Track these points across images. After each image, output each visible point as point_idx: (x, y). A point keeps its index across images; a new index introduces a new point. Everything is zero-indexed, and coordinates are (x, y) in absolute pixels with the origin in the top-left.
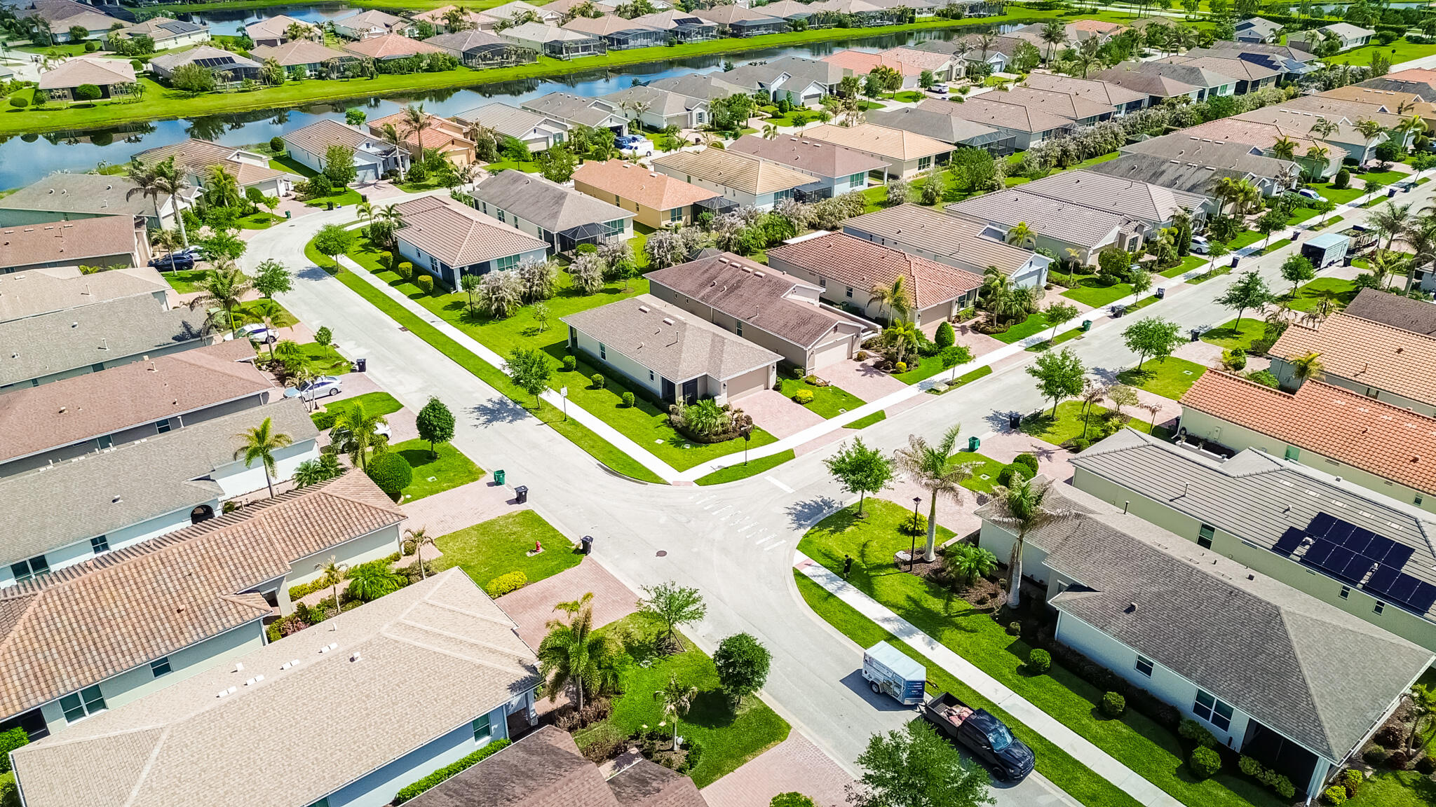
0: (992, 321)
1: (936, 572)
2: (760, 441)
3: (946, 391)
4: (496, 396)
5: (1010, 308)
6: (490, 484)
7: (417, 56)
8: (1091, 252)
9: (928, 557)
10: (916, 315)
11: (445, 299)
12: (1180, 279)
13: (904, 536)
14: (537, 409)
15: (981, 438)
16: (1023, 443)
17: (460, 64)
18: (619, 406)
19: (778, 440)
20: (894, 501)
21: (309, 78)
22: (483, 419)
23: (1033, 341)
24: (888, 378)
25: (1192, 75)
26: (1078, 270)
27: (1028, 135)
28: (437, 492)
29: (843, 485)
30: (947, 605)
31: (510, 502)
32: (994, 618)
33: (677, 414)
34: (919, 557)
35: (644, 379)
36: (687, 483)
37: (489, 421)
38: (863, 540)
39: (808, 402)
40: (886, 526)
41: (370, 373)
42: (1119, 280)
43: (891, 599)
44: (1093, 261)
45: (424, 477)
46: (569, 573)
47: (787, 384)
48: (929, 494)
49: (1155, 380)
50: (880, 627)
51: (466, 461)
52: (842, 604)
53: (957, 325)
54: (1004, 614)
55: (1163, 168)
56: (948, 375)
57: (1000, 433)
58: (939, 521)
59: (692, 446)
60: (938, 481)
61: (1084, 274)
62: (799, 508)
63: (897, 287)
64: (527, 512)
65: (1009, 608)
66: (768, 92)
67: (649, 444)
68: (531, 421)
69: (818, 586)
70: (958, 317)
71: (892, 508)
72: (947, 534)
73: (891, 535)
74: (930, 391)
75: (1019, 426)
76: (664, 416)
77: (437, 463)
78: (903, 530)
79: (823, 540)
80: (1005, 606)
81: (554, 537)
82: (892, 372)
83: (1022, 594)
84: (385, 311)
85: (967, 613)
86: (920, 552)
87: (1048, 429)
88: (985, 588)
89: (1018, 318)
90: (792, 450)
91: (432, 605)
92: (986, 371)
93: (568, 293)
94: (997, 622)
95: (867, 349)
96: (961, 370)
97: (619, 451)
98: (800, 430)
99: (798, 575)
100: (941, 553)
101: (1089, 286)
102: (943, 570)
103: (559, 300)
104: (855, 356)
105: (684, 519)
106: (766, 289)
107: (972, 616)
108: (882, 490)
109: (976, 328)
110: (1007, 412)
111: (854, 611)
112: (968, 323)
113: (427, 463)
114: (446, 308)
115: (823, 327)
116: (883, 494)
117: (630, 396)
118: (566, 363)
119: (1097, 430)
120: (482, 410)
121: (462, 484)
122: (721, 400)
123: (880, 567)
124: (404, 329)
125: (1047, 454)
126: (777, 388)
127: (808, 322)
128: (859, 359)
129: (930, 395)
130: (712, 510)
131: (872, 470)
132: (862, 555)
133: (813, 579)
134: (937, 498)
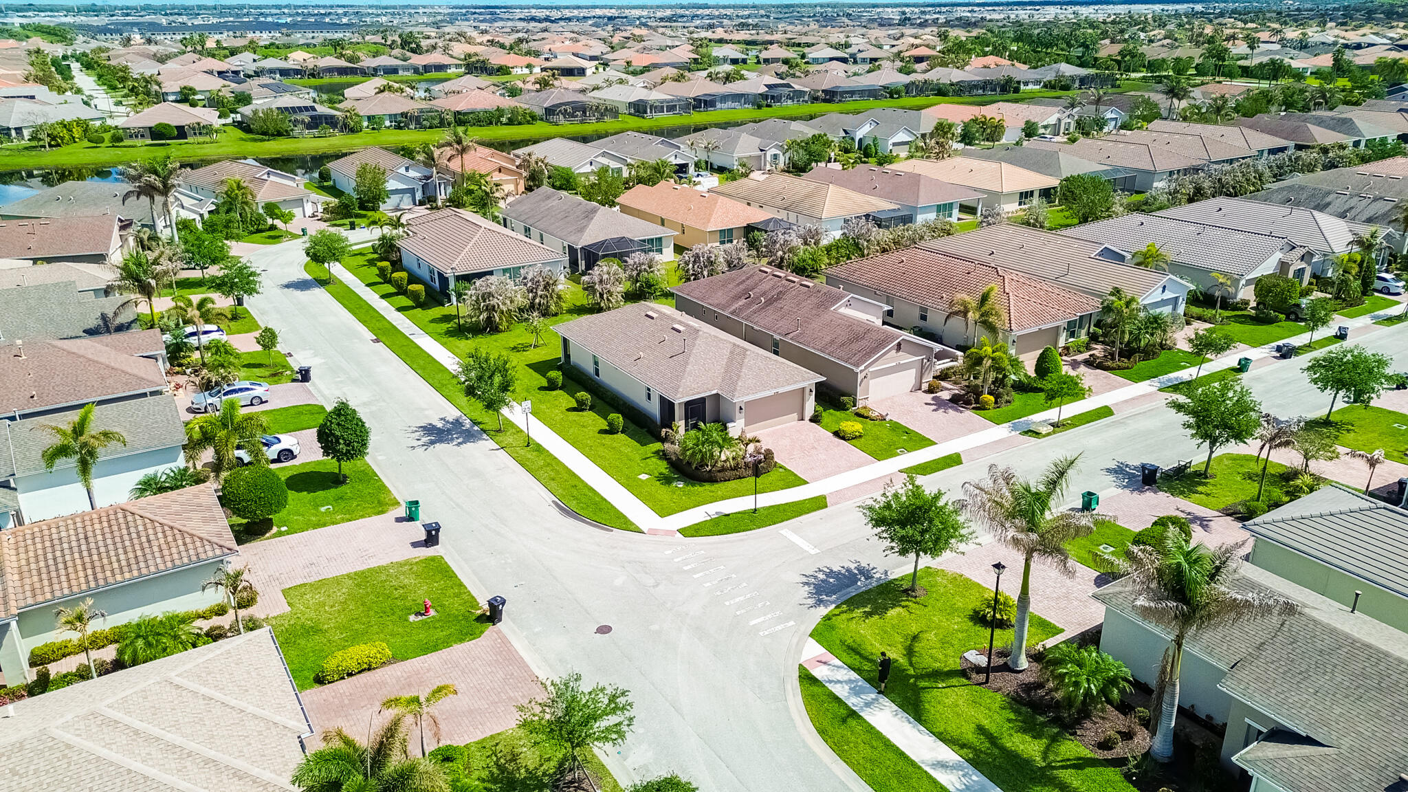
0: (1112, 355)
1: (1029, 688)
2: (781, 484)
3: (1048, 434)
4: (452, 413)
5: (1138, 339)
6: (399, 520)
7: (498, 109)
8: (1243, 282)
9: (1016, 663)
10: (1010, 341)
11: (437, 312)
12: (1365, 320)
13: (978, 628)
14: (499, 431)
15: (1102, 495)
16: (1163, 503)
17: (542, 120)
18: (602, 432)
19: (806, 483)
20: (967, 574)
21: (388, 128)
22: (425, 439)
23: (1169, 380)
24: (968, 415)
25: (1345, 125)
26: (1226, 303)
27: (1151, 175)
28: (324, 525)
29: (887, 543)
30: (1048, 748)
31: (415, 545)
32: (1128, 777)
33: (673, 443)
34: (1001, 661)
35: (639, 399)
36: (668, 533)
37: (432, 443)
38: (914, 629)
39: (856, 437)
40: (954, 610)
41: (314, 385)
42: (1282, 316)
43: (953, 730)
44: (1247, 294)
45: (317, 506)
46: (459, 650)
47: (829, 416)
48: (1021, 558)
49: (1352, 434)
50: (930, 777)
51: (383, 488)
52: (871, 730)
53: (1064, 358)
54: (1146, 772)
55: (1328, 199)
56: (1052, 414)
57: (1127, 491)
58: (1035, 608)
59: (687, 484)
60: (1034, 536)
61: (1233, 310)
62: (821, 576)
63: (984, 298)
64: (433, 559)
65: (1155, 761)
66: (853, 139)
67: (628, 478)
68: (487, 444)
69: (837, 699)
70: (1067, 348)
71: (963, 584)
72: (1048, 628)
73: (959, 624)
74: (1026, 433)
75: (1155, 482)
76: (657, 446)
77: (343, 488)
78: (979, 618)
79: (853, 625)
80: (1146, 755)
81: (457, 595)
82: (973, 408)
83: (1178, 737)
84: (363, 322)
85: (1080, 764)
86: (1003, 654)
87: (1200, 489)
88: (1110, 722)
89: (1149, 353)
90: (824, 497)
91: (178, 687)
92: (1105, 412)
93: (580, 310)
94: (1135, 784)
95: (943, 380)
96: (1070, 410)
97: (586, 485)
98: (840, 472)
99: (807, 678)
100: (1037, 657)
101: (1240, 323)
102: (1040, 685)
103: (568, 316)
104: (925, 386)
105: (651, 582)
106: (814, 300)
107: (1088, 770)
108: (947, 555)
109: (1089, 363)
110: (1137, 463)
111: (888, 745)
112: (1080, 357)
113: (329, 488)
114: (433, 321)
115: (882, 344)
116: (946, 561)
117: (618, 418)
118: (550, 380)
119: (1277, 493)
120: (429, 430)
121: (362, 517)
122: (734, 430)
123: (937, 675)
124: (377, 341)
125: (1204, 523)
126: (815, 419)
127: (863, 338)
128: (931, 390)
129: (1026, 438)
130: (694, 571)
131: (931, 521)
132: (910, 652)
133: (830, 686)
134: (1033, 565)
